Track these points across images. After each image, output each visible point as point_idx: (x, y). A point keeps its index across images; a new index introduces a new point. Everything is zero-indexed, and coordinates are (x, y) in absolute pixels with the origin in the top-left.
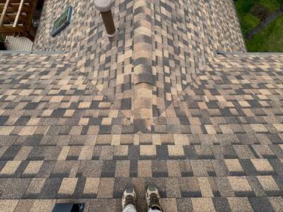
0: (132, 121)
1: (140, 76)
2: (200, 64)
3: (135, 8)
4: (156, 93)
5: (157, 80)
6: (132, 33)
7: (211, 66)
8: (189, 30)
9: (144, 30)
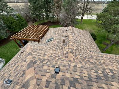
0: (68, 60)
1: (70, 51)
2: (85, 53)
3: (69, 39)
4: (74, 56)
5: (74, 53)
7: (88, 54)
8: (81, 45)
9: (71, 43)
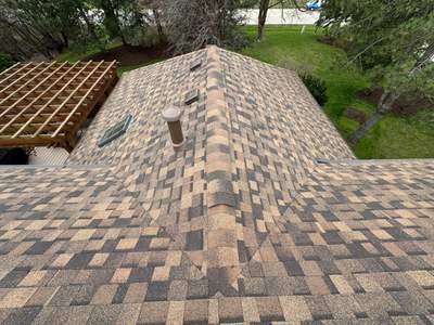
0: (204, 270)
1: (216, 195)
3: (208, 116)
4: (241, 220)
5: (241, 200)
6: (204, 142)
